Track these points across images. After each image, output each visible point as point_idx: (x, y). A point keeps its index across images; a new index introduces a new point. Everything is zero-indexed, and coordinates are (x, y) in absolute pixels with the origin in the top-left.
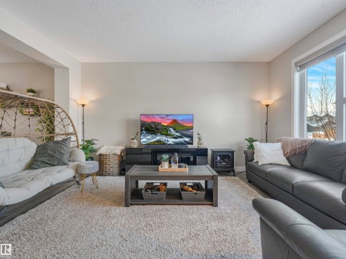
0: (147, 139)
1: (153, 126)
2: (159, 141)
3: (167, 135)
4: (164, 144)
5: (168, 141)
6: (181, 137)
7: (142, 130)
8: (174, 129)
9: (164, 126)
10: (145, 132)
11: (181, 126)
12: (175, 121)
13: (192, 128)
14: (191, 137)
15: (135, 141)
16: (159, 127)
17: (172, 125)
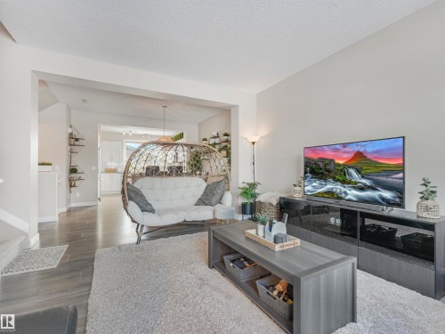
1: (321, 165)
2: (330, 193)
3: (344, 182)
4: (339, 198)
7: (306, 173)
8: (358, 171)
9: (339, 165)
11: (375, 164)
12: (359, 155)
13: (401, 169)
14: (400, 190)
16: (331, 167)
17: (353, 163)
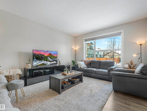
0: (36, 63)
1: (40, 56)
2: (43, 64)
3: (47, 61)
4: (46, 65)
5: (47, 63)
6: (53, 61)
7: (34, 58)
8: (50, 58)
9: (46, 56)
10: (36, 59)
11: (53, 56)
12: (50, 54)
13: (57, 57)
14: (57, 61)
15: (30, 65)
16: (43, 57)
17: (49, 56)
